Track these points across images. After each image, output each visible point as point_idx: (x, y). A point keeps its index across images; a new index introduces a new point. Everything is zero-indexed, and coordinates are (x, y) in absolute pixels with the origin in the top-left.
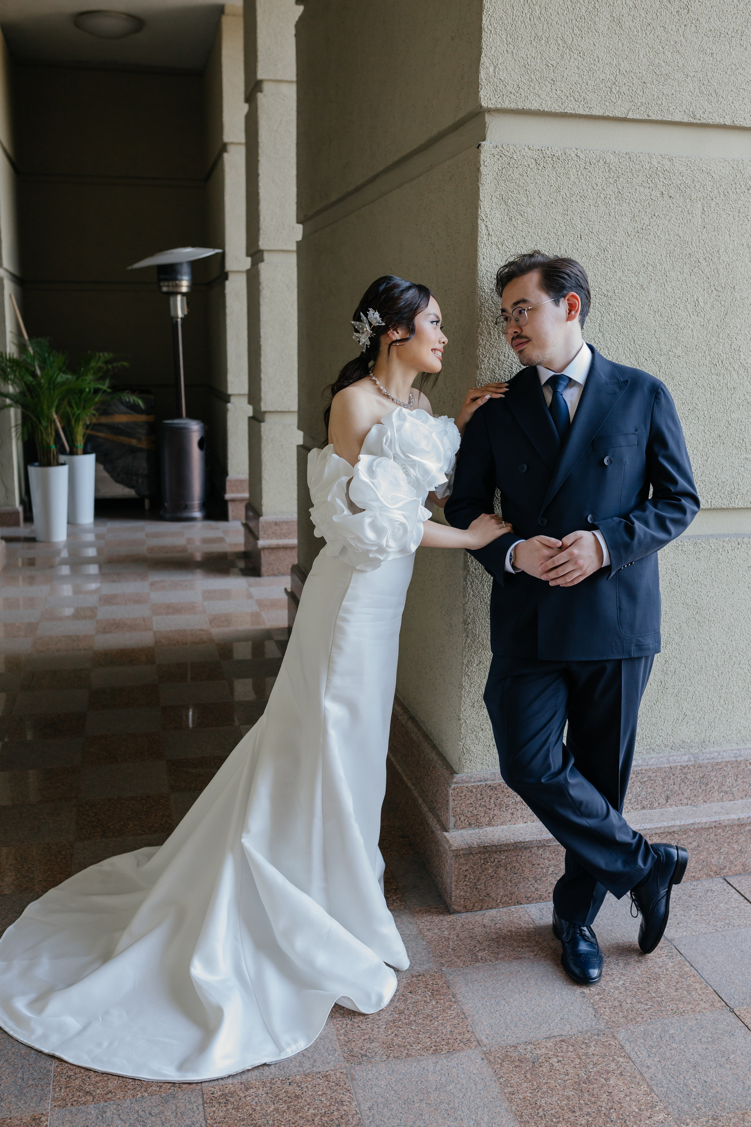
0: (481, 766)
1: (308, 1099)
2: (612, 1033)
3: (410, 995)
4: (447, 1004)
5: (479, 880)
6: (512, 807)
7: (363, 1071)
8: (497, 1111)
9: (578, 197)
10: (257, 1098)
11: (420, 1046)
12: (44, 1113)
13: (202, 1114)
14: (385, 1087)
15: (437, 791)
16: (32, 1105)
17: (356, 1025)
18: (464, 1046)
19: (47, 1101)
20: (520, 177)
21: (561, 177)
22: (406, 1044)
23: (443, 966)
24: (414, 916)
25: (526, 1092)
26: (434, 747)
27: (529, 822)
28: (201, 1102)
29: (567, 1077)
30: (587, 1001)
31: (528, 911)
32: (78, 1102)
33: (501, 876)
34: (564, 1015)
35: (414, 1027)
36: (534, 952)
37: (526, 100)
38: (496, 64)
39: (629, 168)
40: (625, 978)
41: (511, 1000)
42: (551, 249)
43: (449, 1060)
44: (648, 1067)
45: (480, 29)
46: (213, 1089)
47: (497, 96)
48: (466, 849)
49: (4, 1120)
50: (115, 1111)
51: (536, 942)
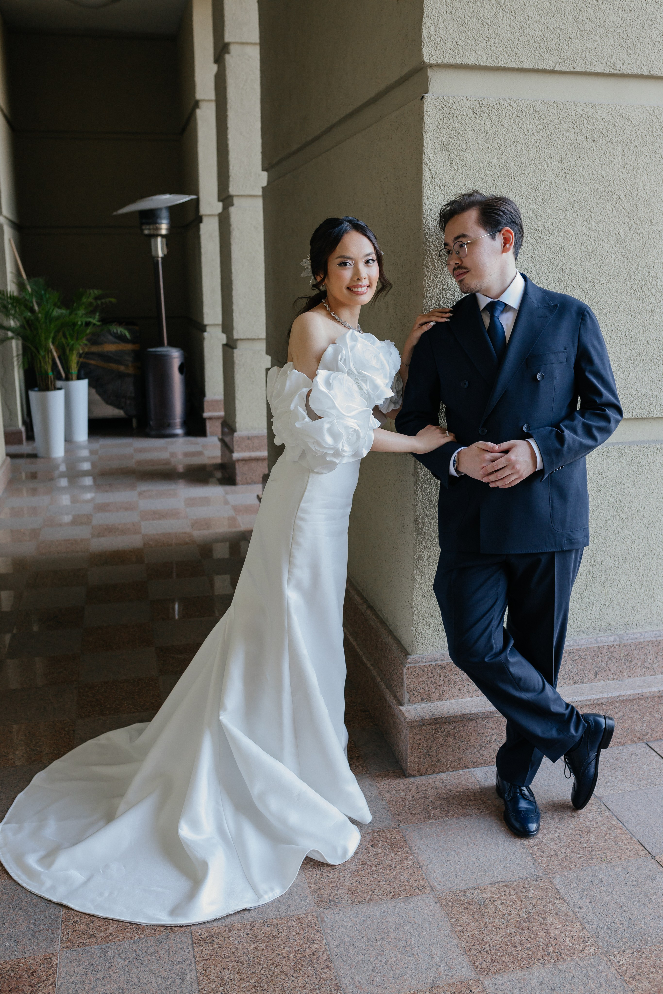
0: (431, 648)
1: (283, 939)
2: (549, 879)
3: (372, 848)
4: (404, 855)
5: (431, 747)
6: (460, 683)
7: (331, 914)
8: (448, 947)
9: (512, 142)
10: (239, 939)
11: (381, 892)
12: (54, 953)
13: (191, 952)
14: (350, 928)
15: (393, 671)
16: (43, 946)
17: (325, 875)
18: (419, 892)
19: (56, 943)
20: (459, 125)
21: (496, 124)
22: (368, 890)
23: (400, 822)
24: (374, 780)
25: (474, 930)
26: (390, 632)
27: (474, 696)
28: (190, 942)
29: (509, 917)
30: (526, 851)
31: (475, 774)
32: (83, 944)
33: (450, 744)
34: (507, 863)
35: (375, 876)
36: (480, 809)
37: (464, 55)
38: (436, 24)
39: (556, 115)
40: (560, 831)
41: (460, 851)
42: (488, 189)
43: (406, 903)
44: (580, 907)
46: (200, 931)
47: (437, 53)
48: (419, 721)
49: (20, 959)
50: (116, 951)
51: (482, 801)
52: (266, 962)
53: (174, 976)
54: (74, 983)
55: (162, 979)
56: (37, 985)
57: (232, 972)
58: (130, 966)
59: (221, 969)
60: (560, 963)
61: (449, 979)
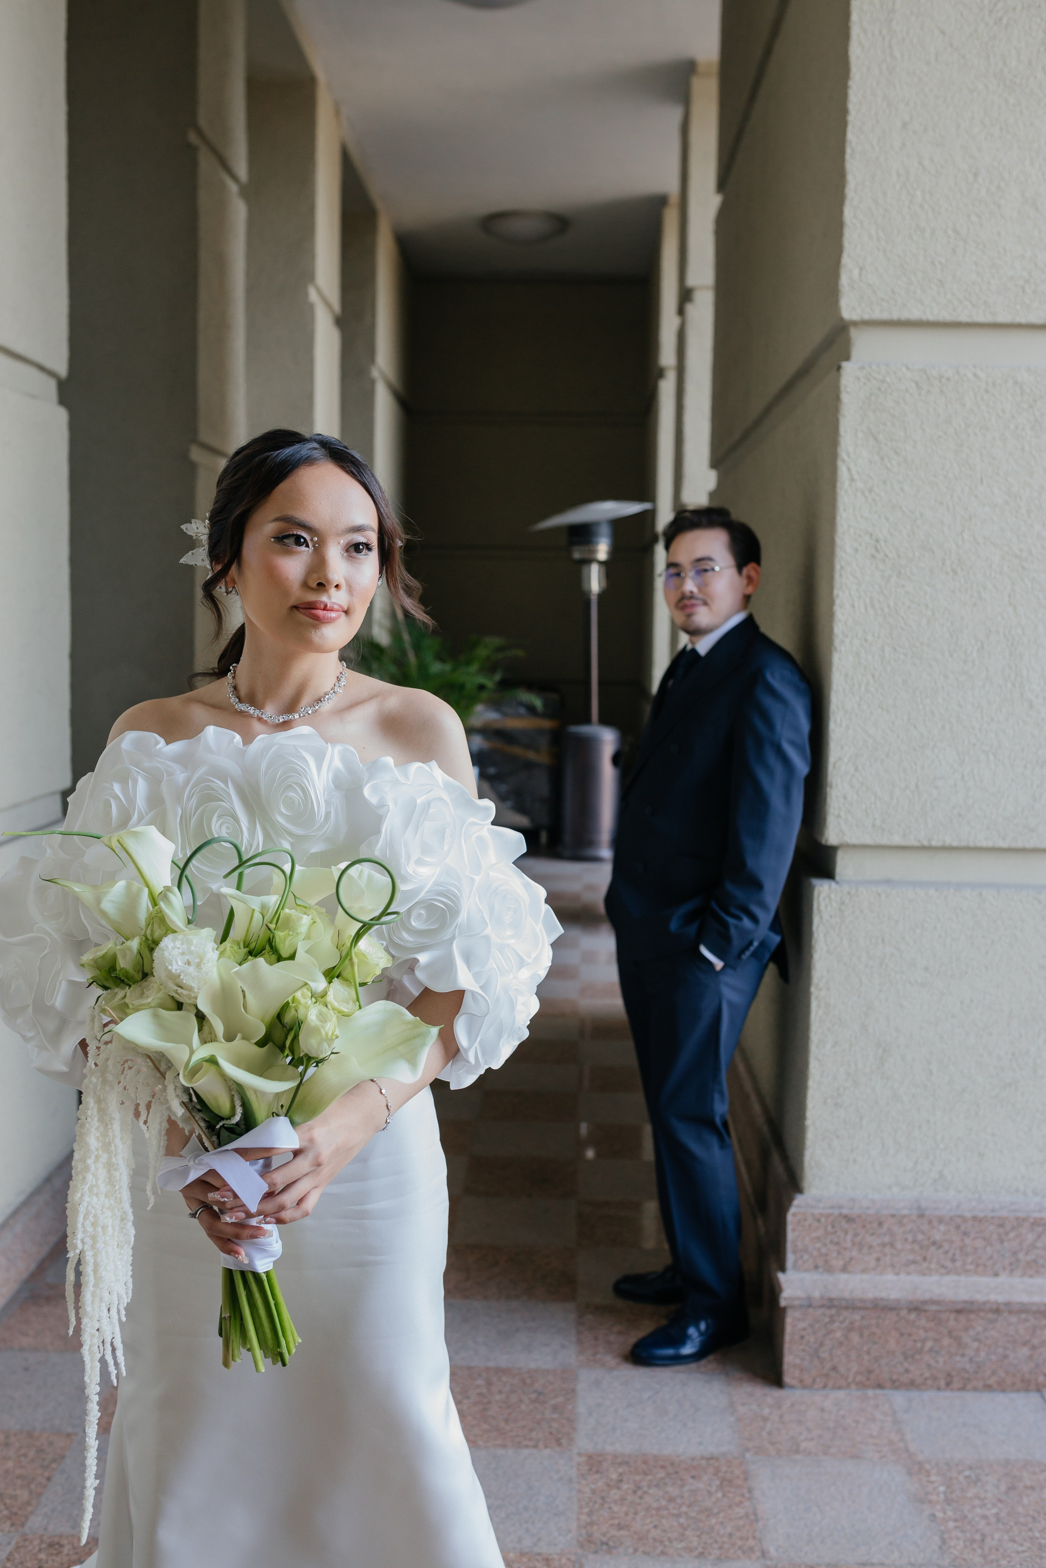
0: (835, 1188)
3: (691, 1481)
4: (737, 1499)
5: (822, 1345)
9: (978, 428)
11: (683, 1544)
18: (741, 1555)
20: (894, 405)
21: (952, 403)
22: (665, 1539)
23: (749, 1451)
24: (730, 1385)
31: (891, 1399)
33: (854, 1344)
34: (896, 1539)
36: (881, 1453)
37: (904, 307)
38: (862, 266)
40: (1002, 1506)
45: (841, 224)
47: (863, 306)
48: (805, 1299)
51: (889, 1440)
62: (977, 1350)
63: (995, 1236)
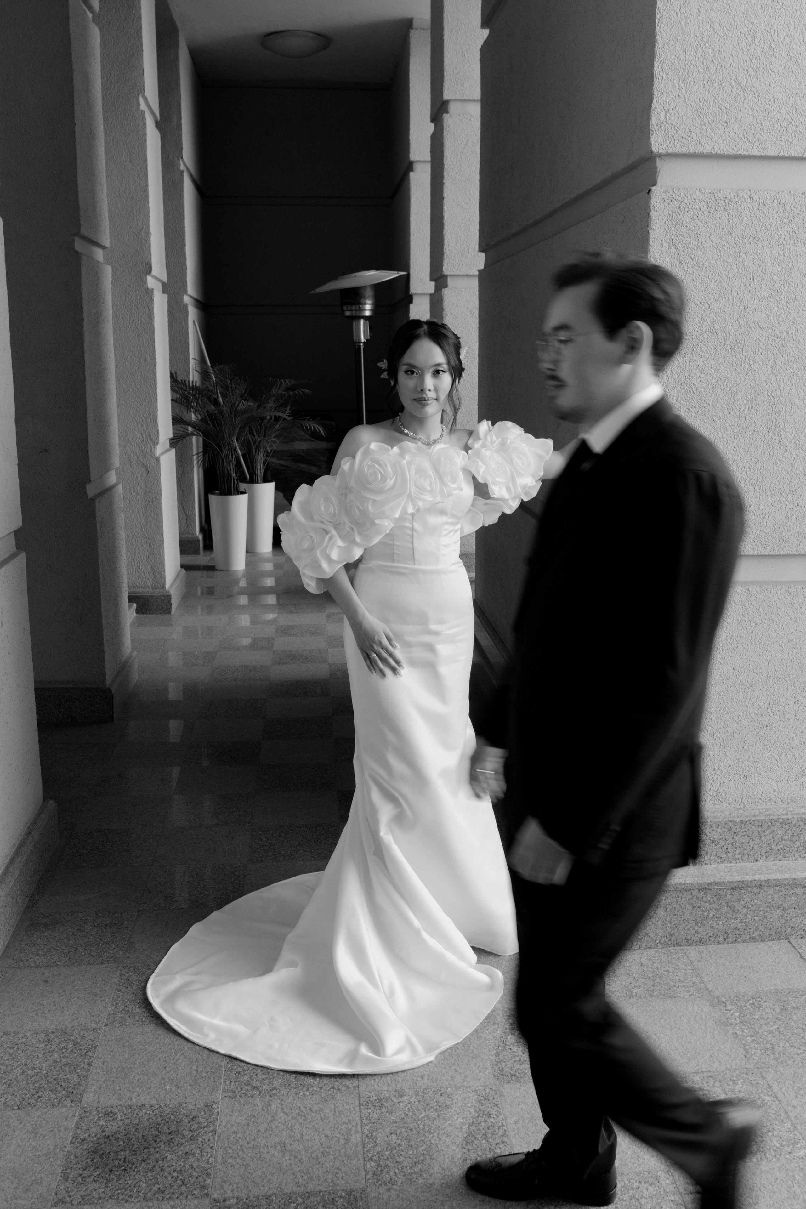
1: (457, 1110)
2: (761, 1073)
7: (511, 1089)
9: (751, 238)
10: (409, 1105)
12: (216, 1101)
13: (358, 1114)
16: (205, 1094)
19: (218, 1092)
20: (691, 220)
21: (733, 219)
28: (357, 1103)
30: (739, 1041)
31: (687, 953)
32: (246, 1095)
33: (660, 917)
34: (714, 1053)
36: (690, 992)
37: (698, 143)
38: (667, 110)
40: (780, 1023)
41: (662, 1035)
42: (722, 292)
44: (794, 1107)
45: (652, 76)
46: (369, 1094)
47: (668, 142)
49: (180, 1104)
50: (279, 1106)
51: (693, 983)
52: (437, 1132)
53: (339, 1136)
54: (235, 1133)
55: (326, 1138)
56: (197, 1130)
57: (400, 1138)
58: (293, 1121)
59: (388, 1134)
60: (764, 1163)
61: (636, 1167)
62: (746, 915)
63: (756, 834)
